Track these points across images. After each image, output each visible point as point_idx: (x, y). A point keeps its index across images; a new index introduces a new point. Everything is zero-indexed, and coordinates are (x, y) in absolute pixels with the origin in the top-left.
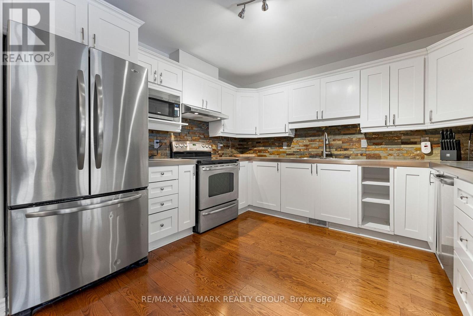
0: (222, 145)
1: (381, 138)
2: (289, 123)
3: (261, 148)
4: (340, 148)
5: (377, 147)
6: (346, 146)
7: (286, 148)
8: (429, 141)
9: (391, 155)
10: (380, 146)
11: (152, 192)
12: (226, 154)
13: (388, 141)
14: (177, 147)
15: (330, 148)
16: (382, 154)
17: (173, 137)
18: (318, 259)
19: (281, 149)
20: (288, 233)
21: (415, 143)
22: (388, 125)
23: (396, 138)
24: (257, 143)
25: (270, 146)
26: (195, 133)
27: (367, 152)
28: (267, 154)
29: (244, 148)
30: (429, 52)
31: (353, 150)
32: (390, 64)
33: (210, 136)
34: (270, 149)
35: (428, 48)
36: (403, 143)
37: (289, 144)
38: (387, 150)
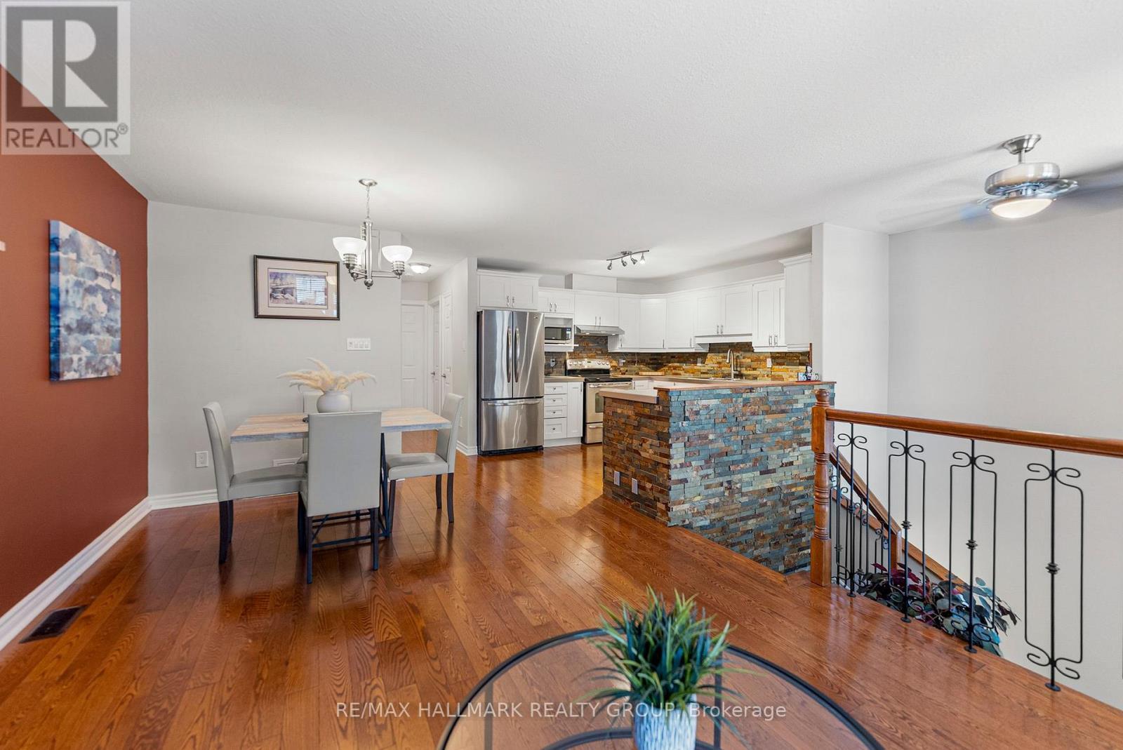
1: (783, 358)
2: (695, 337)
3: (675, 364)
4: (749, 367)
5: (780, 367)
6: (754, 365)
7: (700, 365)
9: (791, 377)
10: (783, 367)
11: (547, 401)
12: (631, 371)
14: (571, 365)
16: (785, 375)
17: (567, 354)
19: (696, 366)
22: (772, 345)
24: (672, 357)
25: (685, 362)
26: (591, 350)
28: (681, 372)
31: (761, 370)
33: (609, 352)
34: (684, 366)
37: (703, 360)
38: (788, 371)
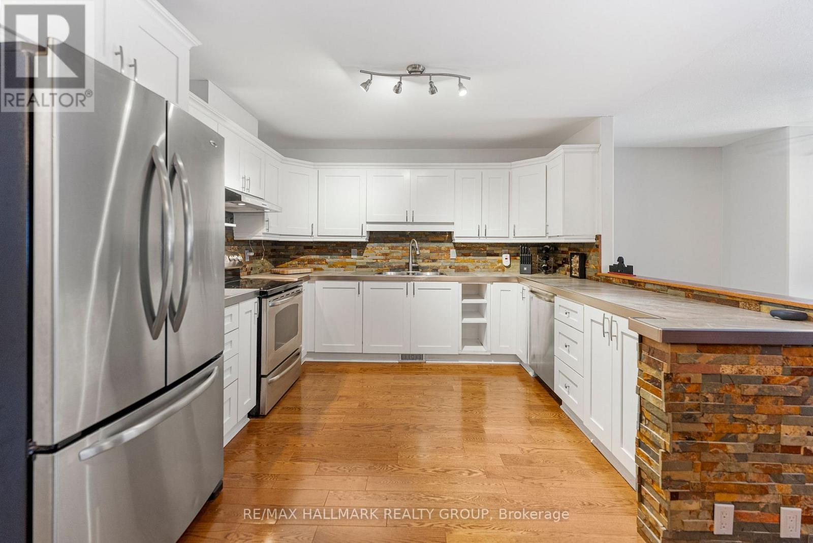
0: (252, 254)
1: (469, 249)
2: (367, 223)
3: (313, 257)
4: (427, 259)
5: (466, 258)
6: (434, 256)
7: (356, 257)
8: (508, 254)
9: (478, 267)
10: (468, 258)
12: (255, 268)
13: (475, 252)
15: (416, 259)
16: (470, 266)
19: (348, 258)
21: (497, 255)
22: (480, 236)
23: (483, 249)
24: (306, 248)
25: (329, 253)
27: (456, 264)
28: (324, 267)
29: (280, 256)
31: (442, 261)
34: (329, 259)
36: (489, 255)
37: (360, 252)
38: (474, 262)
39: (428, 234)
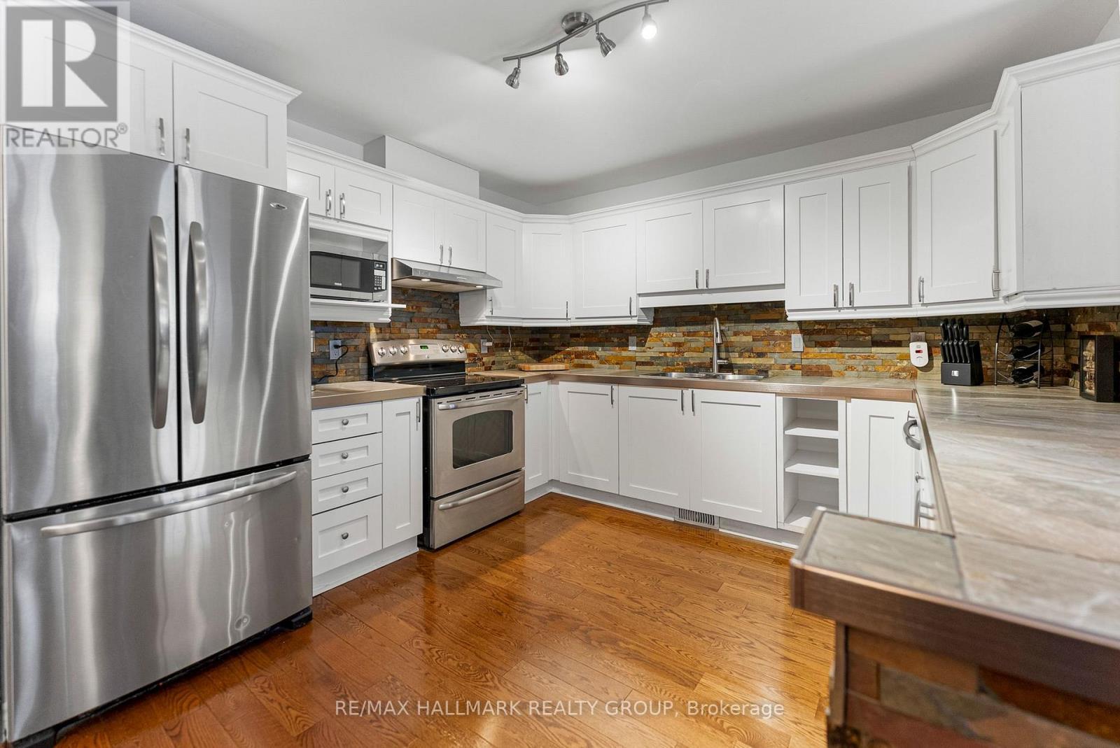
0: (490, 344)
1: (831, 332)
2: (640, 295)
3: (581, 349)
4: (747, 351)
5: (823, 350)
6: (760, 346)
7: (635, 348)
8: (926, 341)
9: (851, 368)
10: (830, 350)
11: (321, 464)
12: (500, 363)
13: (844, 338)
14: (382, 353)
15: (727, 351)
16: (835, 366)
17: (373, 330)
18: (681, 600)
19: (625, 350)
20: (631, 542)
21: (898, 344)
22: (840, 306)
23: (862, 333)
24: (573, 336)
25: (601, 343)
26: (425, 320)
27: (805, 362)
28: (594, 363)
29: (544, 348)
30: (917, 153)
31: (776, 356)
32: (843, 176)
33: (461, 325)
34: (600, 351)
35: (915, 146)
36: (876, 343)
37: (641, 340)
38: (843, 357)
39: (748, 307)
